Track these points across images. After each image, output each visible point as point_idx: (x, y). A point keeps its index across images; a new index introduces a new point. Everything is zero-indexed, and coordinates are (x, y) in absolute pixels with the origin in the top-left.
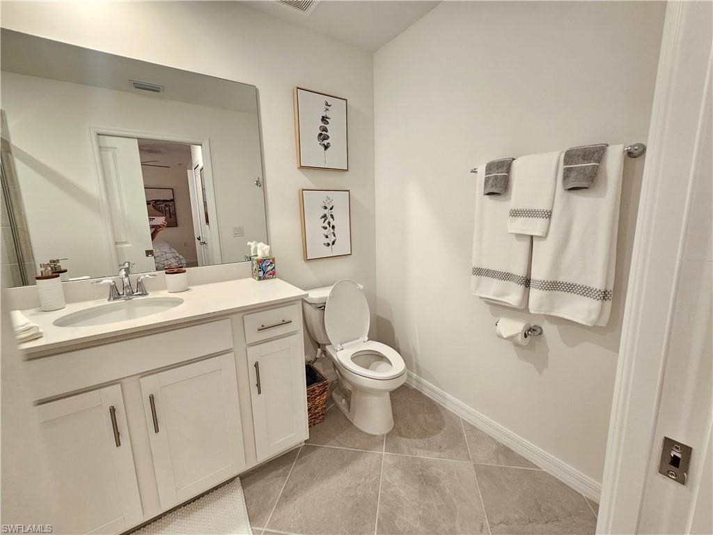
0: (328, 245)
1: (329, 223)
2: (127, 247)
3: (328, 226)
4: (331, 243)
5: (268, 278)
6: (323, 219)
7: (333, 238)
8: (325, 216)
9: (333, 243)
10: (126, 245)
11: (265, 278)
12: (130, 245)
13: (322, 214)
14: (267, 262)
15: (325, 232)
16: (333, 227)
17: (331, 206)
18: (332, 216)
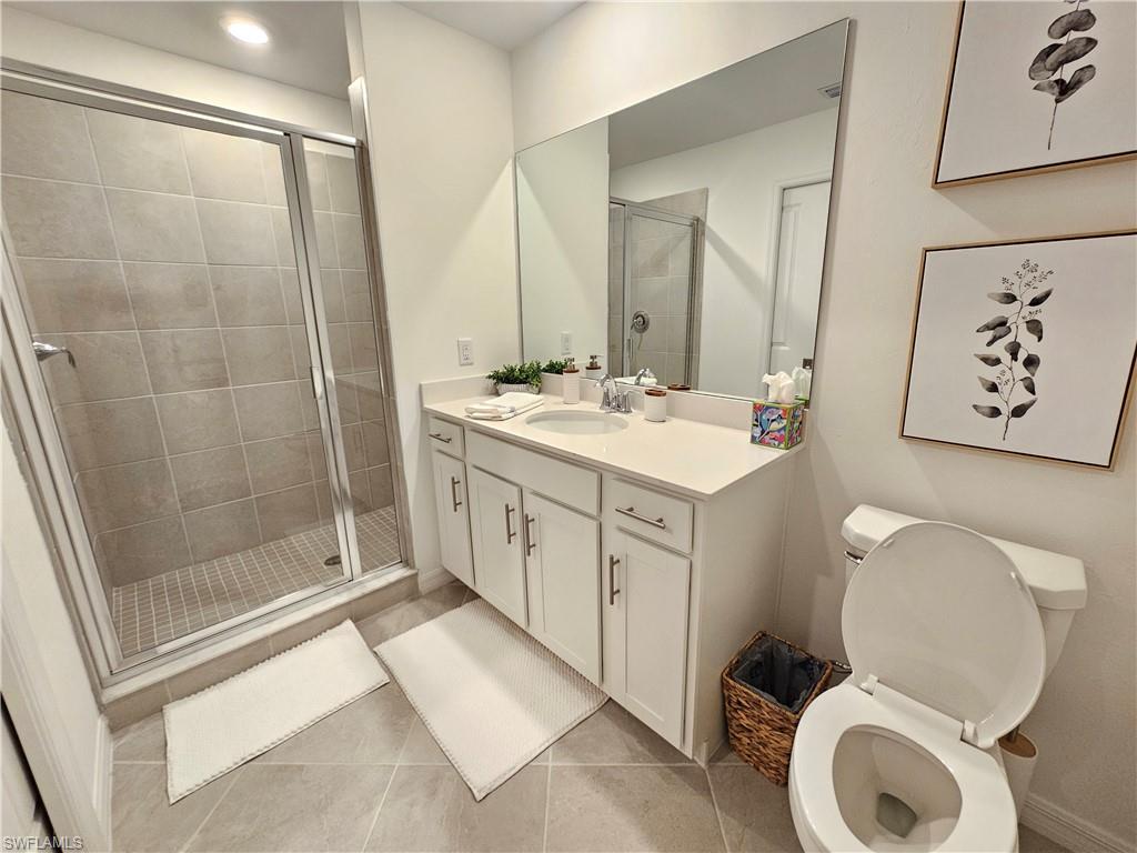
0: (995, 412)
1: (1014, 350)
2: (784, 351)
3: (1006, 357)
4: (1006, 410)
5: (769, 444)
6: (989, 335)
7: (1023, 397)
8: (1003, 324)
9: (1019, 411)
10: (782, 348)
11: (762, 442)
12: (786, 348)
13: (989, 319)
14: (772, 413)
15: (991, 374)
16: (1031, 362)
17: (1037, 293)
18: (1035, 328)
